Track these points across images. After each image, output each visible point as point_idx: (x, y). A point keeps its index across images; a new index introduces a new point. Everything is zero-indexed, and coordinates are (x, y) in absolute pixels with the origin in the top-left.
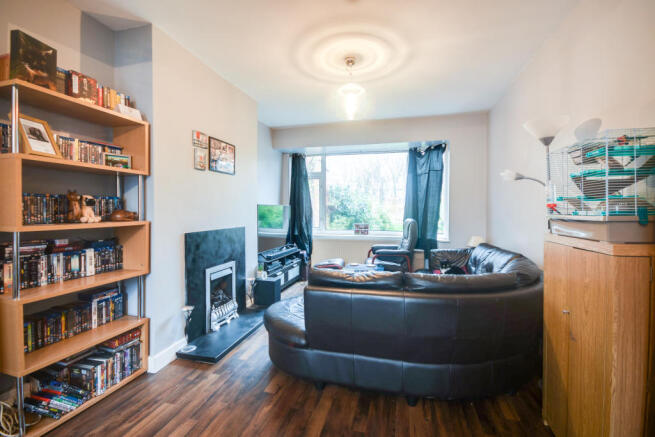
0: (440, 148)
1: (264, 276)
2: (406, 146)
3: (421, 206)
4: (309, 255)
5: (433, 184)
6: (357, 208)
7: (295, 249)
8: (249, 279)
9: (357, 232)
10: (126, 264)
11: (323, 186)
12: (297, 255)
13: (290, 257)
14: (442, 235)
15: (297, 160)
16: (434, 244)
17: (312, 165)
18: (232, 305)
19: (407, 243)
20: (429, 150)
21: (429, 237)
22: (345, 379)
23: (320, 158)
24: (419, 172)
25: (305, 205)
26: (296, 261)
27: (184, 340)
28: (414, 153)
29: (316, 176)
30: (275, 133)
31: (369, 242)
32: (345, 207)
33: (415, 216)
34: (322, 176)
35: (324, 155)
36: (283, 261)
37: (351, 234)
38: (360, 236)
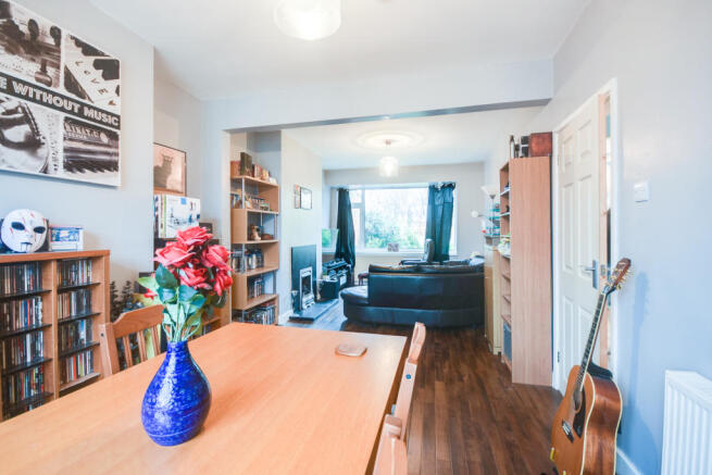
0: (451, 186)
1: (327, 279)
2: (427, 184)
3: (438, 229)
4: (353, 266)
5: (446, 213)
6: (388, 231)
7: (343, 262)
8: (319, 280)
9: (389, 250)
10: (265, 264)
11: (363, 214)
12: (344, 267)
13: (341, 268)
14: (453, 251)
15: (343, 193)
16: (447, 257)
17: (354, 198)
18: (311, 296)
19: (426, 257)
20: (443, 187)
21: (443, 252)
22: (389, 320)
23: (360, 192)
24: (437, 203)
25: (349, 228)
26: (344, 271)
27: (292, 311)
28: (433, 189)
29: (358, 205)
30: (327, 174)
31: (399, 257)
32: (377, 230)
33: (433, 237)
34: (361, 206)
35: (363, 189)
36: (337, 270)
37: (385, 251)
38: (392, 253)
